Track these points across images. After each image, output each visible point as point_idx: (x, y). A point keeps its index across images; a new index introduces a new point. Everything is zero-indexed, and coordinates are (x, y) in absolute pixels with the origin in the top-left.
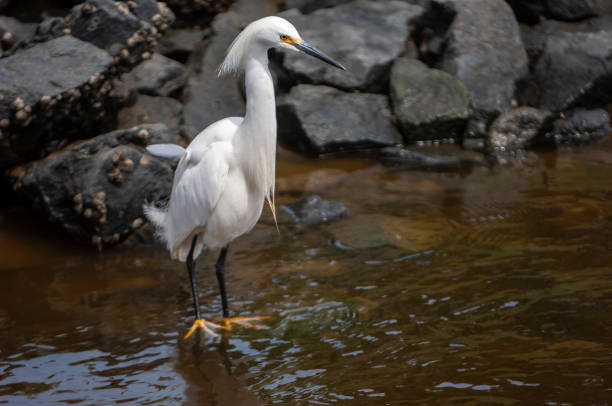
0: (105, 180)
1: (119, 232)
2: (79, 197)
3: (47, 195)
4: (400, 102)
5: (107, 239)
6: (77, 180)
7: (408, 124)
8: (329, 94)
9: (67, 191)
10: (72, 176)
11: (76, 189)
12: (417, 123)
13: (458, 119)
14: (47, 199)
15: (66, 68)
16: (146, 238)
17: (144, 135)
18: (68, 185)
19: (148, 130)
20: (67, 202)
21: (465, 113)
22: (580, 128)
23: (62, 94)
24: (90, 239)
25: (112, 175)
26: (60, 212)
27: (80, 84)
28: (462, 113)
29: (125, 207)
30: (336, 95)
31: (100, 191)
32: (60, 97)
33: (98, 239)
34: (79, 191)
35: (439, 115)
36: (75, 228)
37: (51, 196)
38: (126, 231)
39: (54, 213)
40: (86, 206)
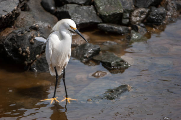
0: (29, 43)
1: (32, 59)
2: (20, 49)
3: (7, 48)
4: (99, 8)
5: (29, 62)
6: (19, 43)
7: (104, 15)
8: (77, 7)
9: (15, 47)
10: (16, 42)
11: (19, 46)
12: (107, 15)
13: (120, 13)
14: (7, 50)
15: (6, 5)
16: (41, 61)
17: (37, 27)
18: (15, 45)
19: (38, 25)
20: (15, 51)
21: (122, 11)
22: (158, 14)
23: (8, 14)
24: (24, 63)
25: (31, 41)
26: (11, 54)
27: (12, 10)
28: (121, 11)
29: (34, 51)
30: (79, 7)
31: (27, 46)
32: (7, 15)
33: (26, 62)
34: (20, 47)
35: (114, 12)
36: (17, 59)
37: (8, 48)
38: (34, 59)
39: (9, 54)
40: (23, 52)
